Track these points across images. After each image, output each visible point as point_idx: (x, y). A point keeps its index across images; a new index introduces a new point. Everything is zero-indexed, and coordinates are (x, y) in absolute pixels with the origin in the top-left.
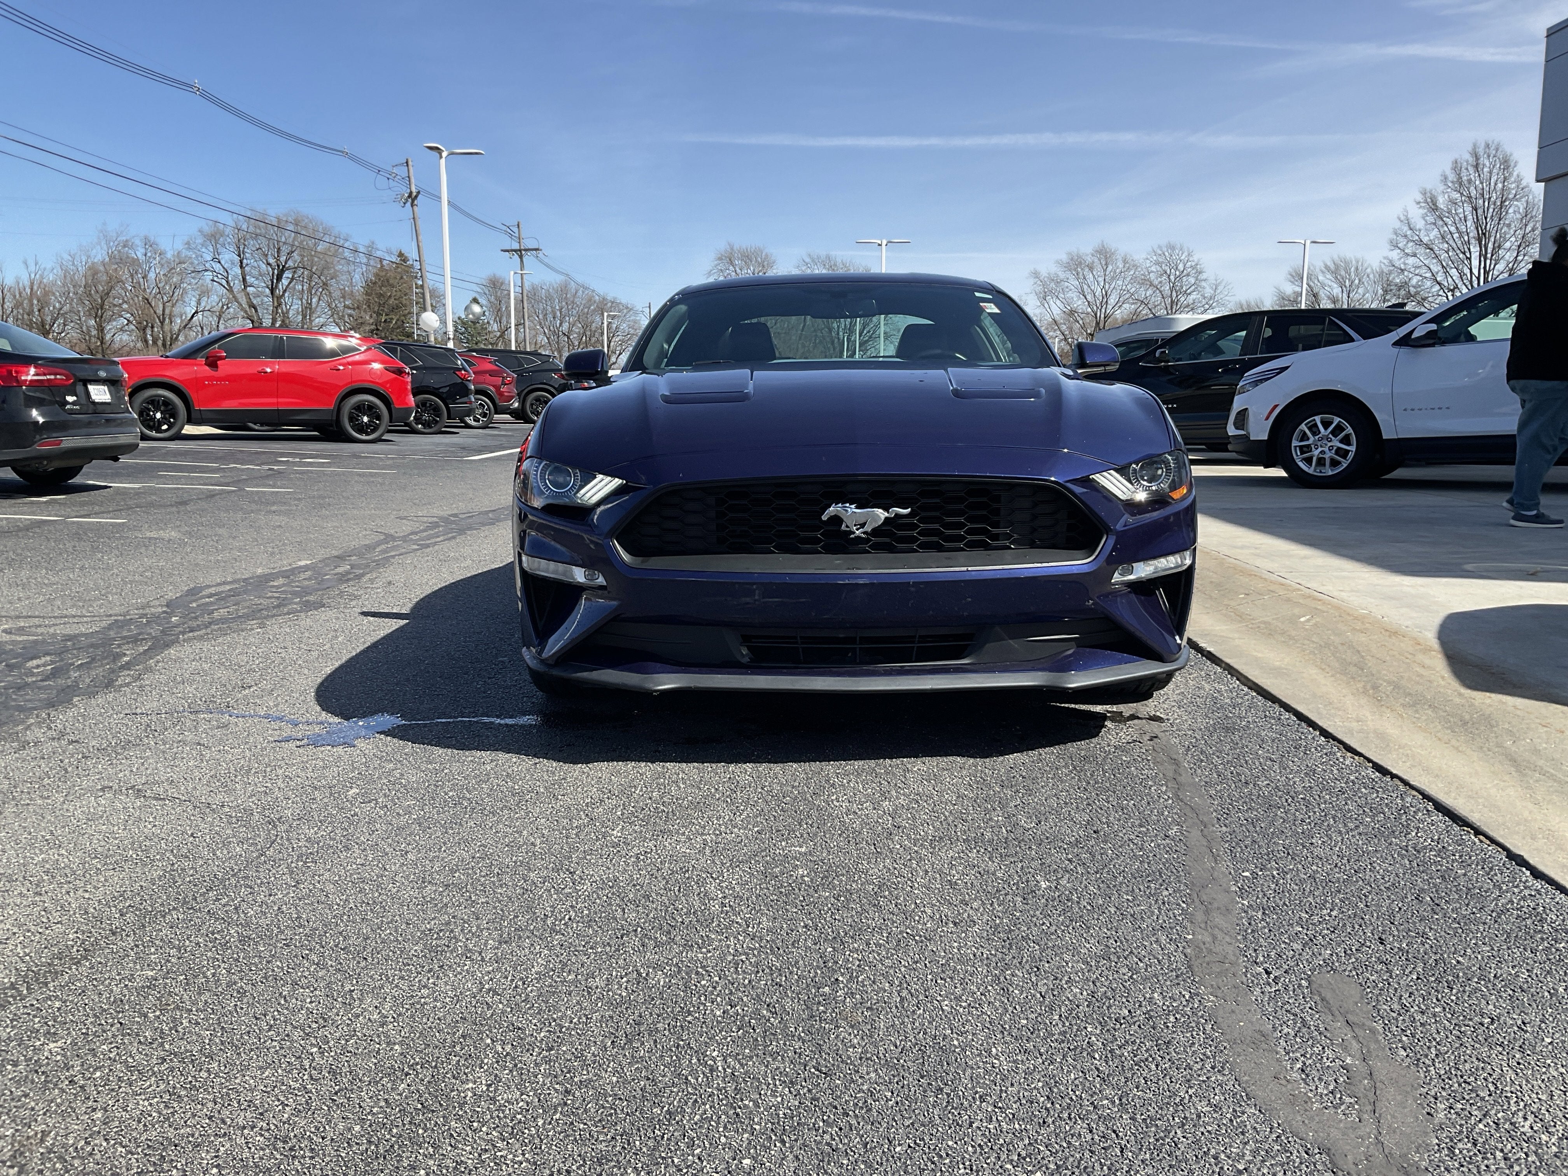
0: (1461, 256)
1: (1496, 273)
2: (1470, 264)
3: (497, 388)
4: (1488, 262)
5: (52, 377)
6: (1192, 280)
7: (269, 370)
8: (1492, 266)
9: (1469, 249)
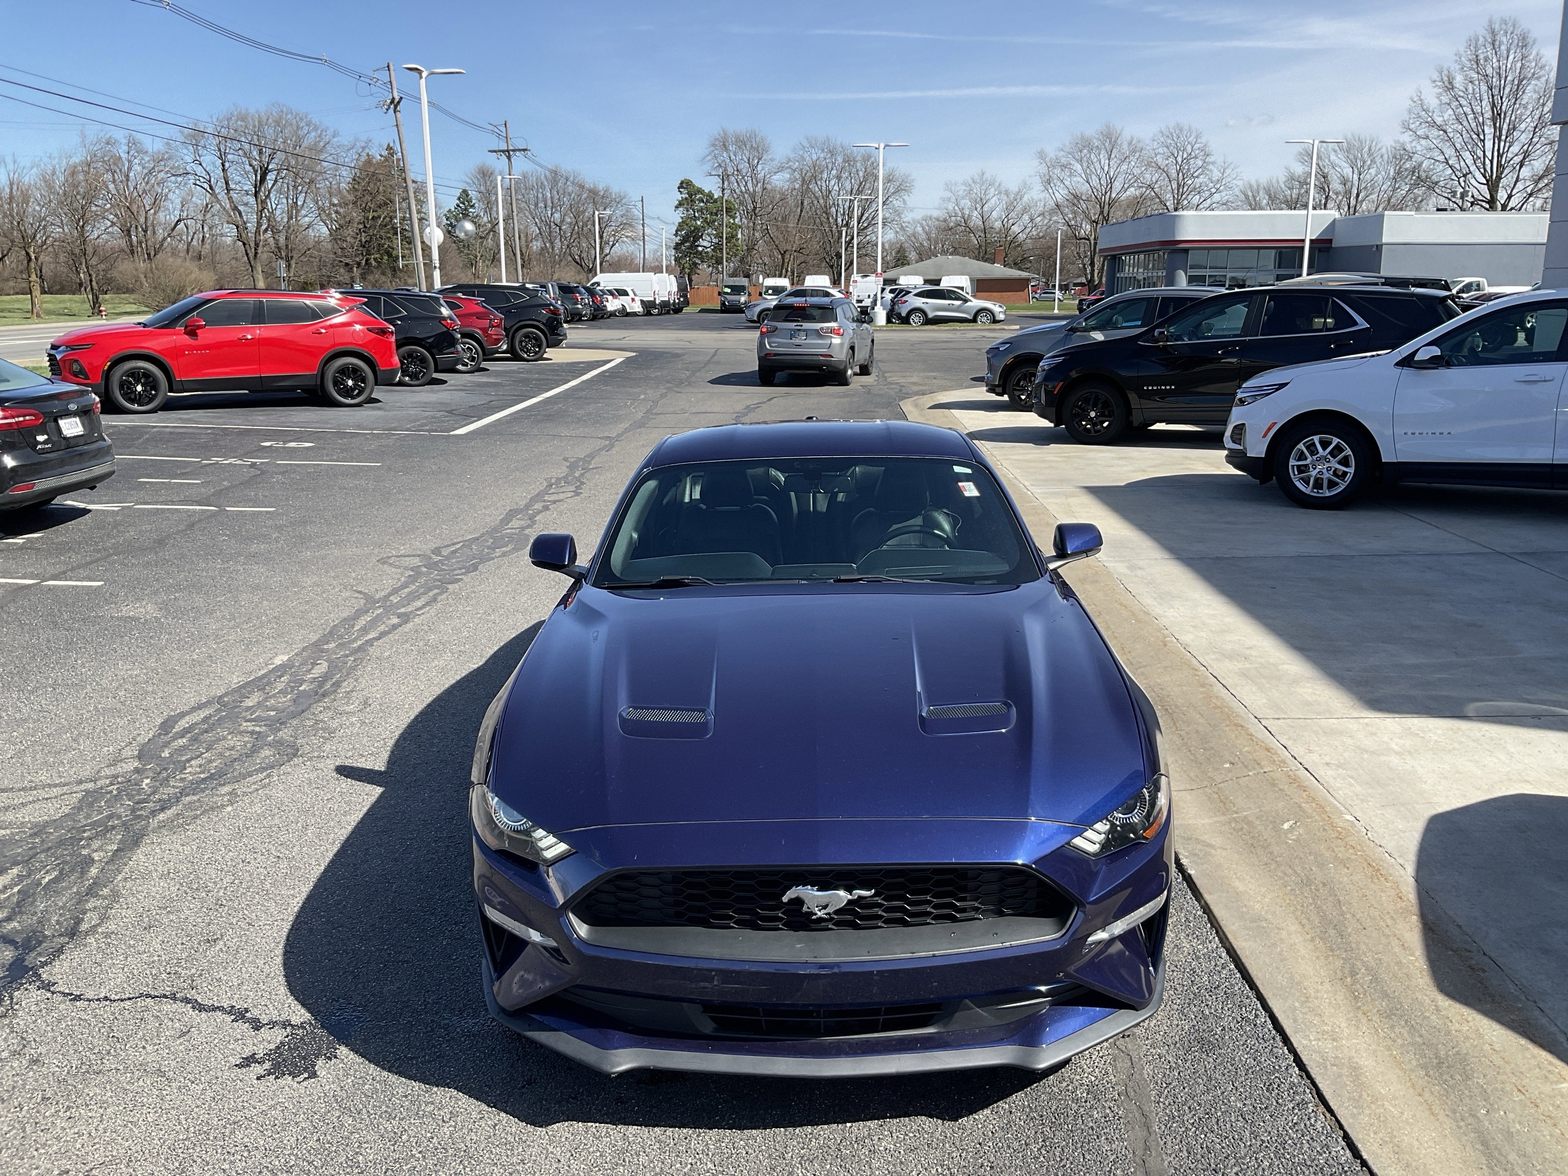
0: (1475, 136)
1: (1510, 155)
2: (1484, 146)
3: (484, 330)
4: (1502, 144)
5: (21, 419)
6: (1200, 163)
7: (249, 337)
8: (1506, 149)
9: (1483, 131)
